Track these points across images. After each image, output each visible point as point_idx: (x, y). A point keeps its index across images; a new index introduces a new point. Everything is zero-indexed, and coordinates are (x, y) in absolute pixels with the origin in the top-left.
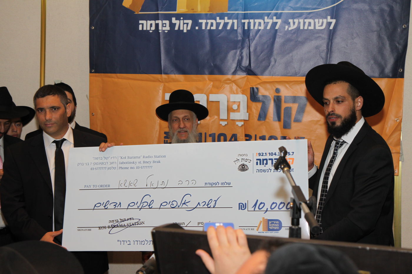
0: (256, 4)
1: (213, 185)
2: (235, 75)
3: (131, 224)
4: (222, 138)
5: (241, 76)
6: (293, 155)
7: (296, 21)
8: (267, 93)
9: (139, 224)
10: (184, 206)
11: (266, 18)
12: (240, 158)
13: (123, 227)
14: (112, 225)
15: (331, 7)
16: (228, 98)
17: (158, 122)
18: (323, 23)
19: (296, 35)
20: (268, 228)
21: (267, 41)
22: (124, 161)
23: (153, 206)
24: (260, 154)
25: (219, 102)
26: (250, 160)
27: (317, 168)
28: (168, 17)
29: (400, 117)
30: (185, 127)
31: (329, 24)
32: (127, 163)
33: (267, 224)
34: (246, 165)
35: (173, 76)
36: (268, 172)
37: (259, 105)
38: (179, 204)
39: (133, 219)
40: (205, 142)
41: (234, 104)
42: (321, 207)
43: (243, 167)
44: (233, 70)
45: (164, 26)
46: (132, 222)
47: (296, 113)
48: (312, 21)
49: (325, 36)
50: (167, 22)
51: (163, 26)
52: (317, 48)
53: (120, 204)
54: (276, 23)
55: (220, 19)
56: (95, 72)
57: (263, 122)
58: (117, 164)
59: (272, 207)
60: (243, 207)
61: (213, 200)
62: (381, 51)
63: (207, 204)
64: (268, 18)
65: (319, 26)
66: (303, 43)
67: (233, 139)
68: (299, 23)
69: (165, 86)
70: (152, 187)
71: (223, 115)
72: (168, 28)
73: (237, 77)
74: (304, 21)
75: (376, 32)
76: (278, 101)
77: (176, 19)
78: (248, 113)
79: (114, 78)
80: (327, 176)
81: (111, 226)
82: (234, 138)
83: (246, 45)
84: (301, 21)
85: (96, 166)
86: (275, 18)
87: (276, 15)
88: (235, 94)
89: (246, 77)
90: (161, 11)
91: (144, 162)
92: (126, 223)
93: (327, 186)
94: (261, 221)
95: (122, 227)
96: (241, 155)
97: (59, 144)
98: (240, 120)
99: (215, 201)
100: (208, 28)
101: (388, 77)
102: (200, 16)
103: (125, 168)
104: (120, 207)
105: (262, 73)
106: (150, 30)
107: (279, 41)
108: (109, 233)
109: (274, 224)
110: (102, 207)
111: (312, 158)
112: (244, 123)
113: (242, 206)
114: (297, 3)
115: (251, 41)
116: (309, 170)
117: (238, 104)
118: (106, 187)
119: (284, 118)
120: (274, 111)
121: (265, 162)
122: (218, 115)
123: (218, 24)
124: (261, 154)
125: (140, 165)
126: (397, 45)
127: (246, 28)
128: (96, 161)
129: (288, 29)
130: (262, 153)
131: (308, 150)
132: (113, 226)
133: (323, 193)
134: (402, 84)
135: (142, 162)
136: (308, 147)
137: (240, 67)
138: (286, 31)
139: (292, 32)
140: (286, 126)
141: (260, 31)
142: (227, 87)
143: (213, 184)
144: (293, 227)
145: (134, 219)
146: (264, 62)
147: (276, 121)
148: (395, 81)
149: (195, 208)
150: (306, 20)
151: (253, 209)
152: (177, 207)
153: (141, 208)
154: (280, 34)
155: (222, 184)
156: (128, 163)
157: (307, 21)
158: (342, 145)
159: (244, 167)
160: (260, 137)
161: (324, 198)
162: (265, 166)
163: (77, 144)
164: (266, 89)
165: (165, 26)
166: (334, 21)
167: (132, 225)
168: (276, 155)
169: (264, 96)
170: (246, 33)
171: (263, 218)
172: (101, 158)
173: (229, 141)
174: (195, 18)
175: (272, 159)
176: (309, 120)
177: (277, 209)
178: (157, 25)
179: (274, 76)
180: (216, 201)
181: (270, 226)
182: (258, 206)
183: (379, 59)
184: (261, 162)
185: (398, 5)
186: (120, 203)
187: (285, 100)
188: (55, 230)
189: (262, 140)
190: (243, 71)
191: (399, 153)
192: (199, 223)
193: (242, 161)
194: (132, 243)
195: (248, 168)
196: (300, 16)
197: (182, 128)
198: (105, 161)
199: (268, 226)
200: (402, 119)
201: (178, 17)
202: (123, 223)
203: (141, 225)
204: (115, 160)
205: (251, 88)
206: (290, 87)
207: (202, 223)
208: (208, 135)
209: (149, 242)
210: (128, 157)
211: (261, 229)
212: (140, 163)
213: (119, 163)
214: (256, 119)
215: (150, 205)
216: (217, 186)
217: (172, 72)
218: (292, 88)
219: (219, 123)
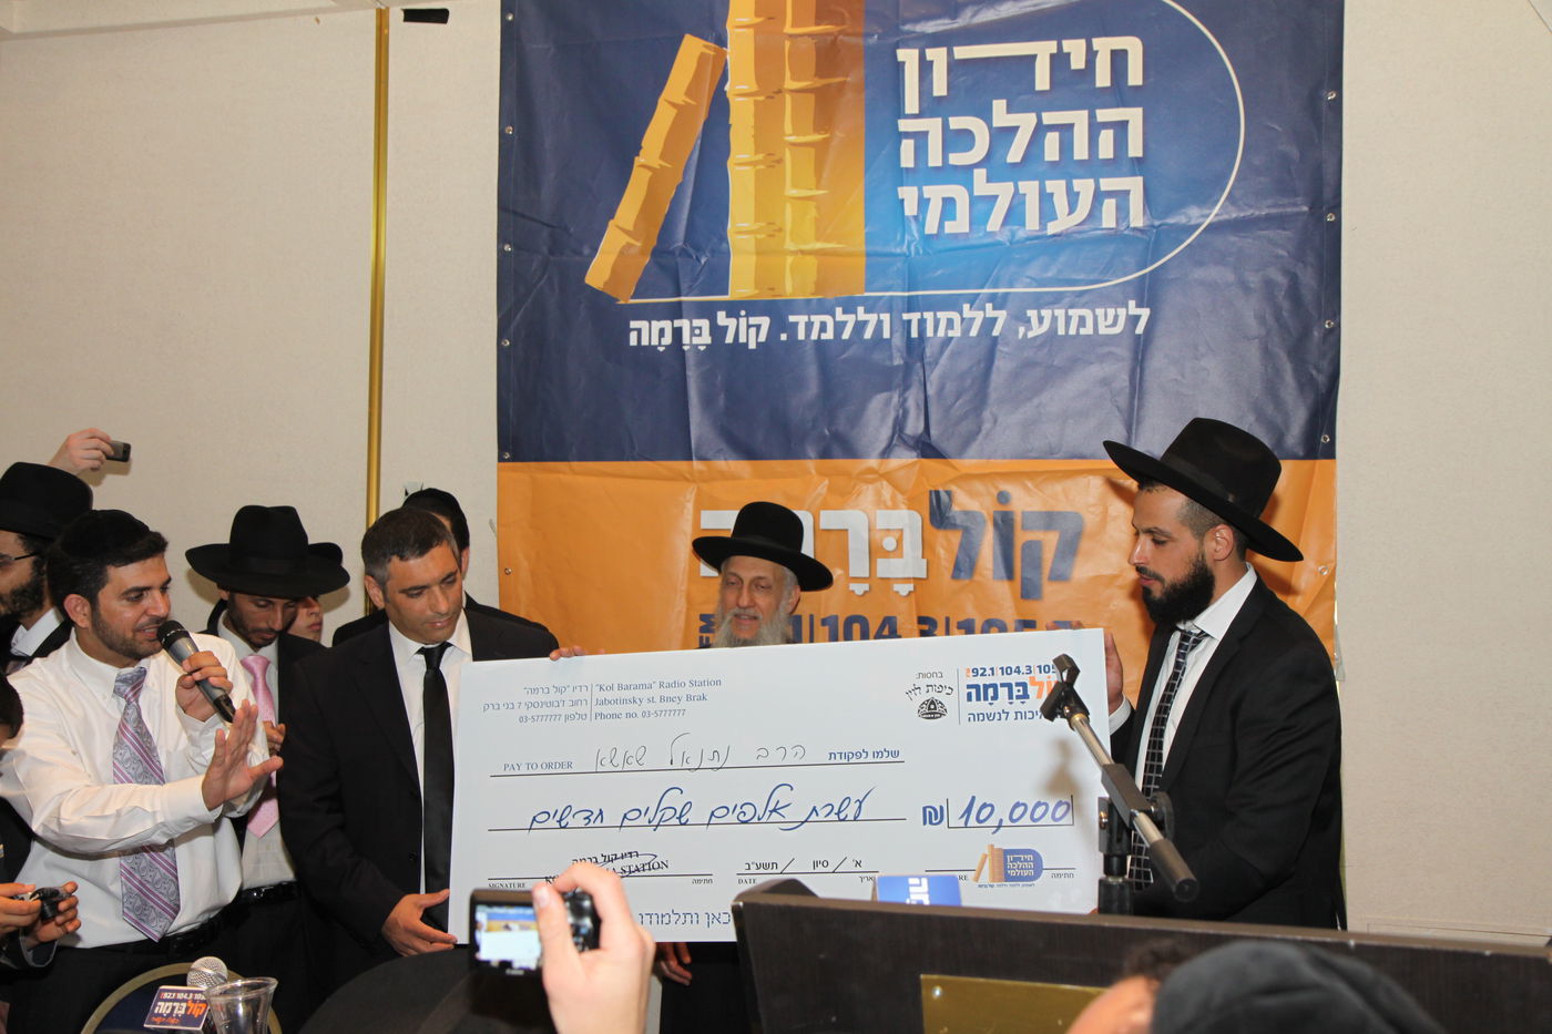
0: (939, 272)
1: (849, 758)
2: (888, 457)
3: (632, 869)
4: (856, 627)
5: (904, 460)
7: (1046, 313)
8: (974, 505)
9: (654, 868)
10: (775, 816)
11: (966, 307)
12: (922, 683)
15: (1136, 278)
16: (869, 520)
17: (683, 588)
18: (1116, 317)
19: (1046, 350)
20: (1006, 873)
21: (971, 368)
22: (609, 695)
23: (691, 817)
24: (975, 671)
25: (847, 530)
26: (949, 688)
27: (1132, 708)
28: (708, 311)
29: (1330, 562)
30: (753, 604)
31: (1135, 319)
32: (616, 701)
33: (1003, 863)
34: (940, 702)
35: (721, 464)
36: (1000, 719)
37: (955, 538)
38: (760, 812)
39: (637, 855)
40: (812, 641)
41: (887, 536)
43: (932, 707)
44: (882, 445)
45: (697, 335)
46: (634, 862)
47: (1055, 556)
48: (1086, 312)
49: (1124, 352)
50: (705, 324)
51: (692, 334)
52: (1105, 382)
53: (601, 812)
54: (995, 320)
55: (844, 312)
56: (513, 459)
57: (967, 581)
58: (589, 705)
59: (1015, 817)
60: (936, 818)
61: (853, 800)
62: (1272, 388)
63: (836, 810)
64: (971, 307)
65: (1107, 327)
66: (1064, 371)
67: (886, 632)
68: (1054, 319)
69: (699, 493)
70: (685, 765)
71: (859, 567)
72: (706, 339)
73: (894, 462)
74: (1067, 313)
75: (1257, 340)
76: (1005, 525)
77: (728, 316)
78: (925, 561)
79: (564, 473)
80: (1159, 728)
82: (889, 629)
83: (916, 378)
84: (1060, 313)
85: (533, 712)
86: (989, 306)
87: (992, 298)
88: (887, 508)
89: (919, 464)
90: (686, 295)
91: (662, 699)
92: (617, 865)
93: (1160, 756)
94: (986, 856)
96: (925, 676)
97: (433, 657)
98: (903, 578)
99: (858, 803)
100: (814, 336)
101: (1294, 457)
102: (792, 306)
103: (612, 716)
104: (601, 821)
105: (961, 452)
106: (660, 345)
107: (1003, 365)
109: (1021, 861)
110: (553, 823)
111: (1119, 681)
112: (915, 587)
113: (933, 816)
114: (1046, 268)
115: (927, 367)
116: (1111, 711)
117: (897, 535)
118: (562, 769)
119: (1022, 572)
120: (994, 553)
121: (991, 692)
122: (845, 566)
123: (839, 327)
124: (981, 672)
125: (651, 707)
126: (1314, 372)
127: (914, 334)
128: (533, 698)
129: (1025, 335)
130: (982, 669)
131: (1107, 659)
133: (1151, 774)
134: (1331, 477)
135: (657, 699)
136: (1106, 649)
137: (900, 436)
138: (1020, 341)
139: (1038, 342)
140: (1029, 592)
141: (953, 342)
142: (868, 493)
143: (851, 755)
144: (1110, 879)
145: (639, 853)
146: (964, 423)
147: (1001, 578)
148: (1313, 468)
149: (803, 822)
150: (1071, 312)
151: (962, 822)
152: (755, 820)
153: (657, 825)
154: (1006, 349)
155: (876, 754)
156: (618, 701)
157: (1075, 313)
158: (1197, 642)
159: (935, 708)
160: (958, 623)
161: (1153, 786)
162: (991, 704)
163: (480, 653)
164: (972, 494)
165: (700, 335)
166: (1145, 313)
167: (634, 872)
168: (1019, 672)
169: (966, 513)
170: (915, 347)
171: (989, 846)
172: (546, 691)
173: (876, 638)
174: (777, 311)
175: (1009, 686)
176: (1091, 574)
177: (1026, 820)
178: (677, 332)
179: (991, 460)
180: (861, 803)
181: (1010, 869)
182: (975, 812)
183: (1270, 409)
184: (980, 692)
185: (1310, 269)
186: (600, 810)
187: (1023, 521)
188: (427, 892)
189: (966, 633)
190: (910, 446)
192: (815, 864)
193: (928, 692)
195: (946, 710)
196: (1055, 300)
197: (745, 608)
198: (558, 697)
199: (1006, 869)
200: (1334, 568)
201: (733, 309)
203: (659, 872)
204: (585, 695)
205: (931, 492)
206: (1036, 486)
207: (825, 864)
208: (820, 623)
209: (683, 916)
210: (620, 687)
211: (986, 877)
212: (651, 700)
213: (594, 702)
214: (947, 574)
215: (681, 816)
216: (862, 760)
217: (718, 454)
218: (1041, 491)
219: (848, 587)
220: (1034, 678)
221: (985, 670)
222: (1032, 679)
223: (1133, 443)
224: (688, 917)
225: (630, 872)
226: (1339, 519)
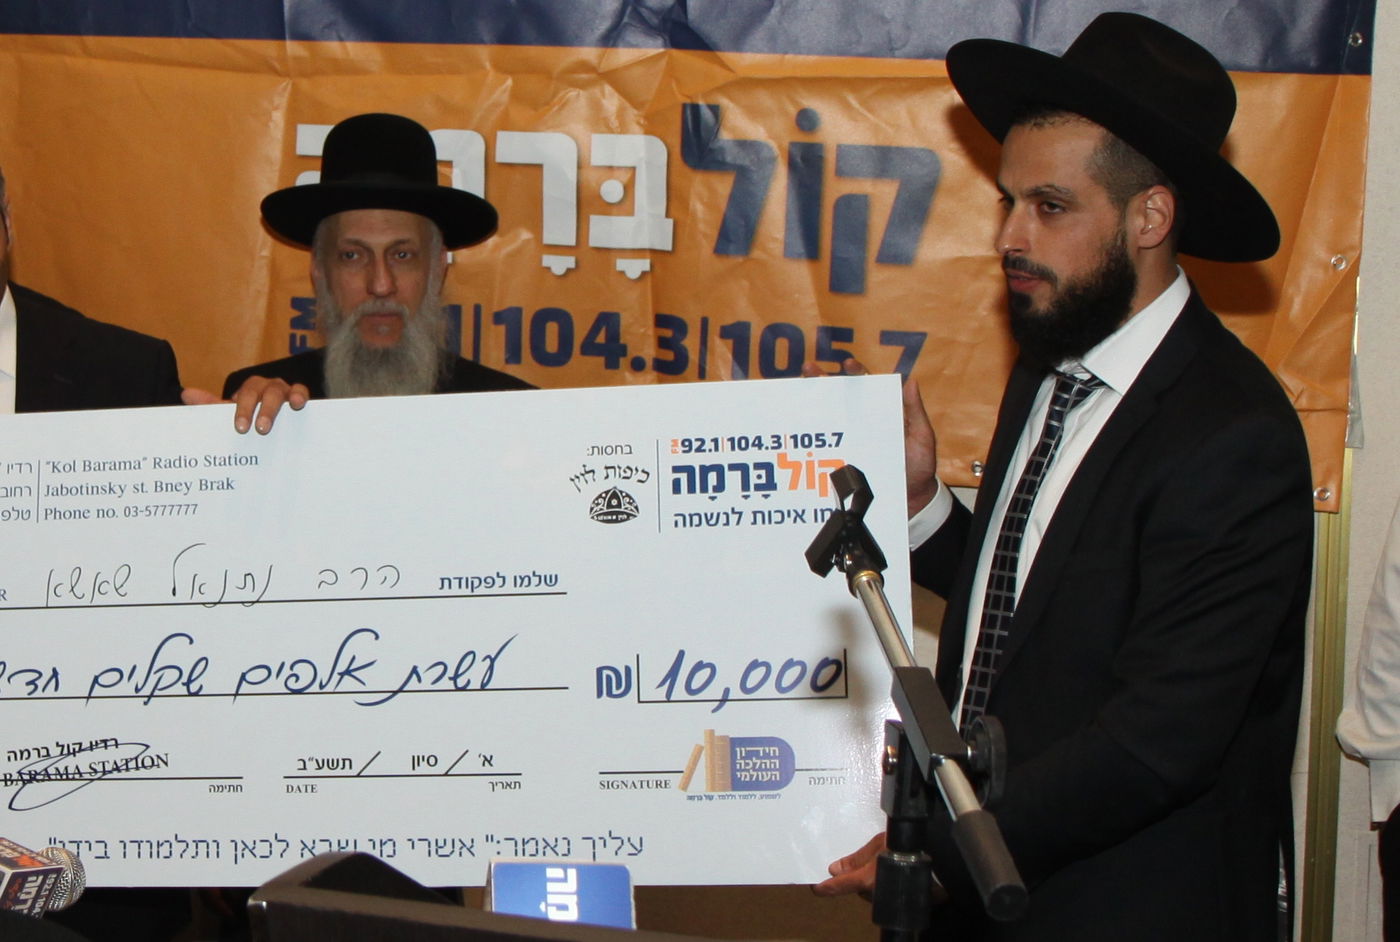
1: (474, 586)
2: (615, 45)
3: (108, 767)
4: (550, 331)
5: (639, 52)
6: (837, 444)
8: (756, 132)
9: (143, 766)
10: (348, 683)
12: (598, 463)
13: (73, 779)
14: (20, 773)
16: (579, 151)
17: (265, 253)
20: (734, 778)
22: (70, 480)
23: (208, 682)
24: (687, 445)
25: (539, 167)
26: (643, 471)
29: (1352, 248)
30: (393, 291)
32: (79, 490)
33: (729, 760)
34: (627, 495)
35: (333, 47)
36: (727, 523)
37: (723, 185)
38: (323, 675)
39: (117, 745)
41: (609, 178)
42: (984, 676)
43: (614, 502)
44: (603, 26)
46: (112, 755)
47: (890, 223)
53: (55, 673)
57: (740, 259)
58: (34, 497)
59: (750, 684)
60: (619, 686)
61: (479, 658)
63: (451, 673)
69: (296, 92)
70: (197, 598)
71: (559, 227)
73: (623, 55)
76: (807, 165)
78: (670, 222)
79: (71, 54)
80: (1012, 534)
81: (15, 776)
82: (606, 334)
88: (611, 131)
89: (666, 58)
91: (159, 487)
92: (83, 761)
94: (700, 749)
95: (68, 779)
96: (602, 451)
98: (634, 251)
99: (488, 661)
101: (1301, 68)
103: (73, 514)
104: (56, 688)
105: (738, 42)
108: (10, 807)
109: (758, 757)
111: (928, 459)
112: (652, 266)
113: (613, 682)
116: (913, 510)
117: (626, 177)
119: (833, 246)
120: (787, 213)
121: (712, 478)
122: (536, 223)
124: (696, 445)
125: (141, 501)
130: (697, 440)
132: (26, 777)
133: (995, 612)
134: (1359, 105)
135: (150, 487)
136: (907, 407)
137: (635, 11)
140: (844, 280)
142: (578, 100)
143: (476, 582)
145: (119, 742)
147: (800, 256)
148: (1332, 88)
149: (395, 693)
151: (662, 694)
152: (315, 688)
153: (151, 696)
155: (519, 581)
156: (84, 490)
159: (619, 505)
160: (723, 328)
161: (997, 632)
162: (713, 498)
164: (754, 113)
167: (110, 772)
168: (760, 447)
169: (744, 145)
171: (705, 732)
175: (743, 468)
177: (769, 690)
179: (787, 57)
180: (493, 661)
181: (741, 770)
182: (685, 678)
184: (693, 479)
186: (54, 670)
187: (838, 161)
190: (651, 30)
191: (1345, 411)
192: (416, 761)
193: (607, 477)
194: (115, 849)
195: (636, 508)
199: (734, 770)
200: (1359, 258)
202: (71, 763)
203: (154, 773)
204: (28, 479)
205: (684, 106)
206: (863, 103)
207: (432, 761)
208: (491, 318)
209: (192, 846)
210: (87, 466)
211: (700, 783)
212: (140, 488)
213: (43, 491)
214: (707, 247)
215: (190, 681)
216: (495, 590)
217: (329, 31)
218: (870, 110)
219: (541, 261)
220: (785, 455)
221: (703, 442)
222: (782, 458)
223: (1030, 36)
224: (202, 846)
225: (105, 772)
226: (1370, 176)
